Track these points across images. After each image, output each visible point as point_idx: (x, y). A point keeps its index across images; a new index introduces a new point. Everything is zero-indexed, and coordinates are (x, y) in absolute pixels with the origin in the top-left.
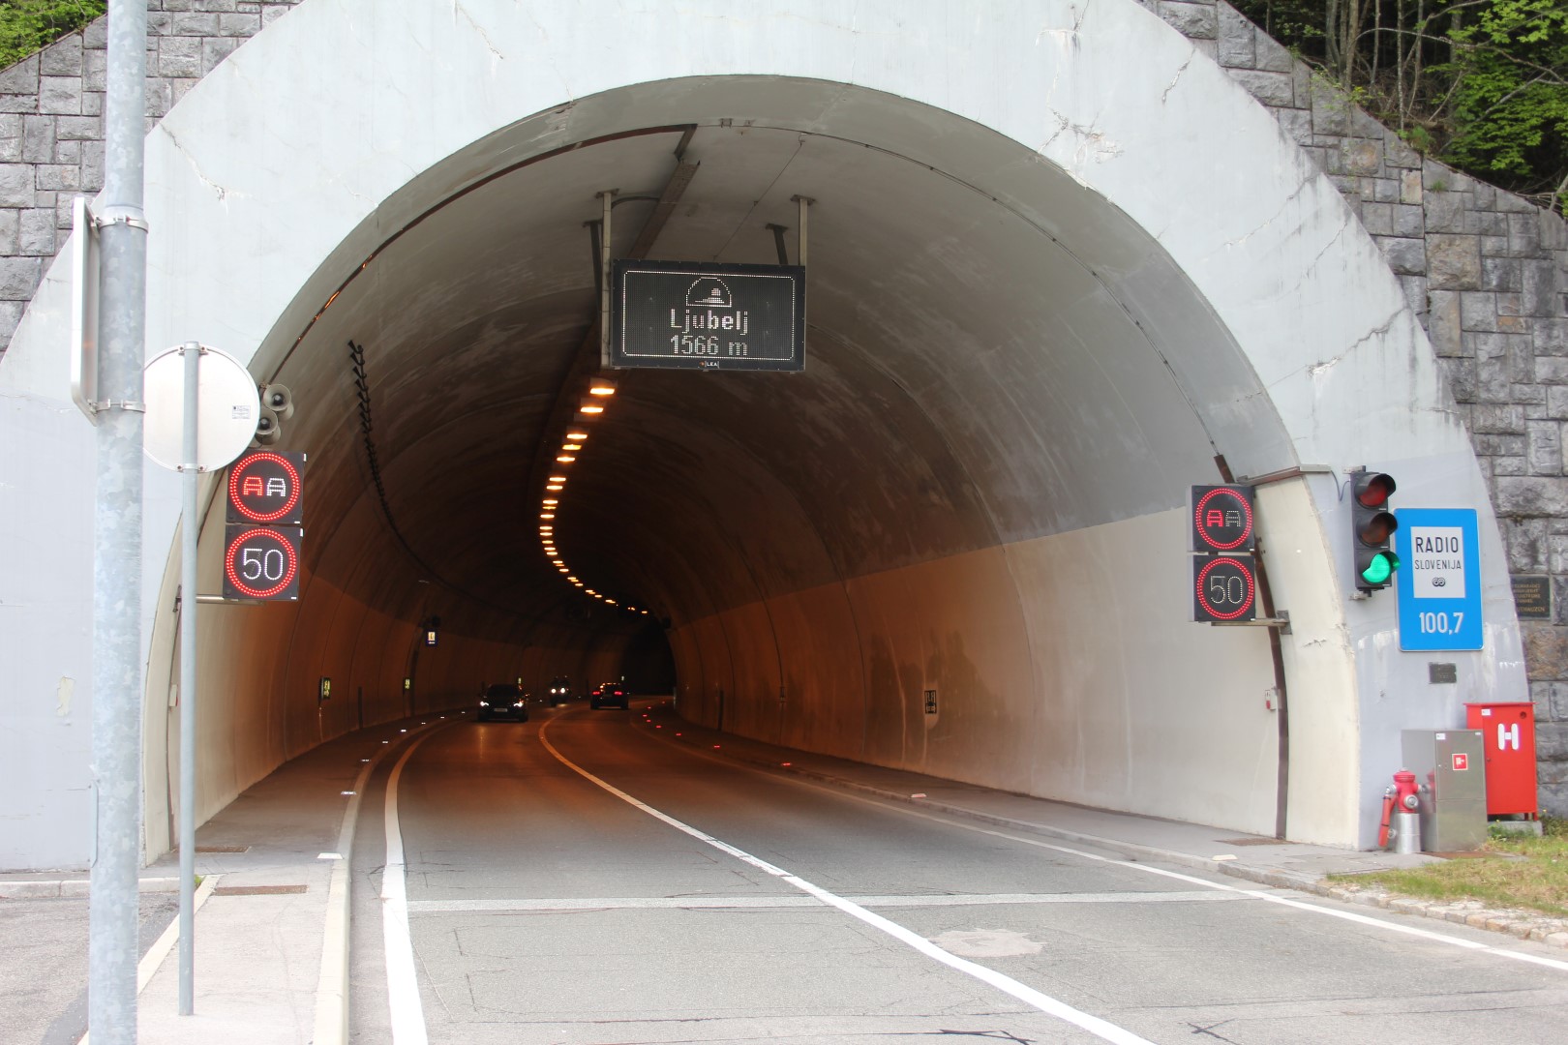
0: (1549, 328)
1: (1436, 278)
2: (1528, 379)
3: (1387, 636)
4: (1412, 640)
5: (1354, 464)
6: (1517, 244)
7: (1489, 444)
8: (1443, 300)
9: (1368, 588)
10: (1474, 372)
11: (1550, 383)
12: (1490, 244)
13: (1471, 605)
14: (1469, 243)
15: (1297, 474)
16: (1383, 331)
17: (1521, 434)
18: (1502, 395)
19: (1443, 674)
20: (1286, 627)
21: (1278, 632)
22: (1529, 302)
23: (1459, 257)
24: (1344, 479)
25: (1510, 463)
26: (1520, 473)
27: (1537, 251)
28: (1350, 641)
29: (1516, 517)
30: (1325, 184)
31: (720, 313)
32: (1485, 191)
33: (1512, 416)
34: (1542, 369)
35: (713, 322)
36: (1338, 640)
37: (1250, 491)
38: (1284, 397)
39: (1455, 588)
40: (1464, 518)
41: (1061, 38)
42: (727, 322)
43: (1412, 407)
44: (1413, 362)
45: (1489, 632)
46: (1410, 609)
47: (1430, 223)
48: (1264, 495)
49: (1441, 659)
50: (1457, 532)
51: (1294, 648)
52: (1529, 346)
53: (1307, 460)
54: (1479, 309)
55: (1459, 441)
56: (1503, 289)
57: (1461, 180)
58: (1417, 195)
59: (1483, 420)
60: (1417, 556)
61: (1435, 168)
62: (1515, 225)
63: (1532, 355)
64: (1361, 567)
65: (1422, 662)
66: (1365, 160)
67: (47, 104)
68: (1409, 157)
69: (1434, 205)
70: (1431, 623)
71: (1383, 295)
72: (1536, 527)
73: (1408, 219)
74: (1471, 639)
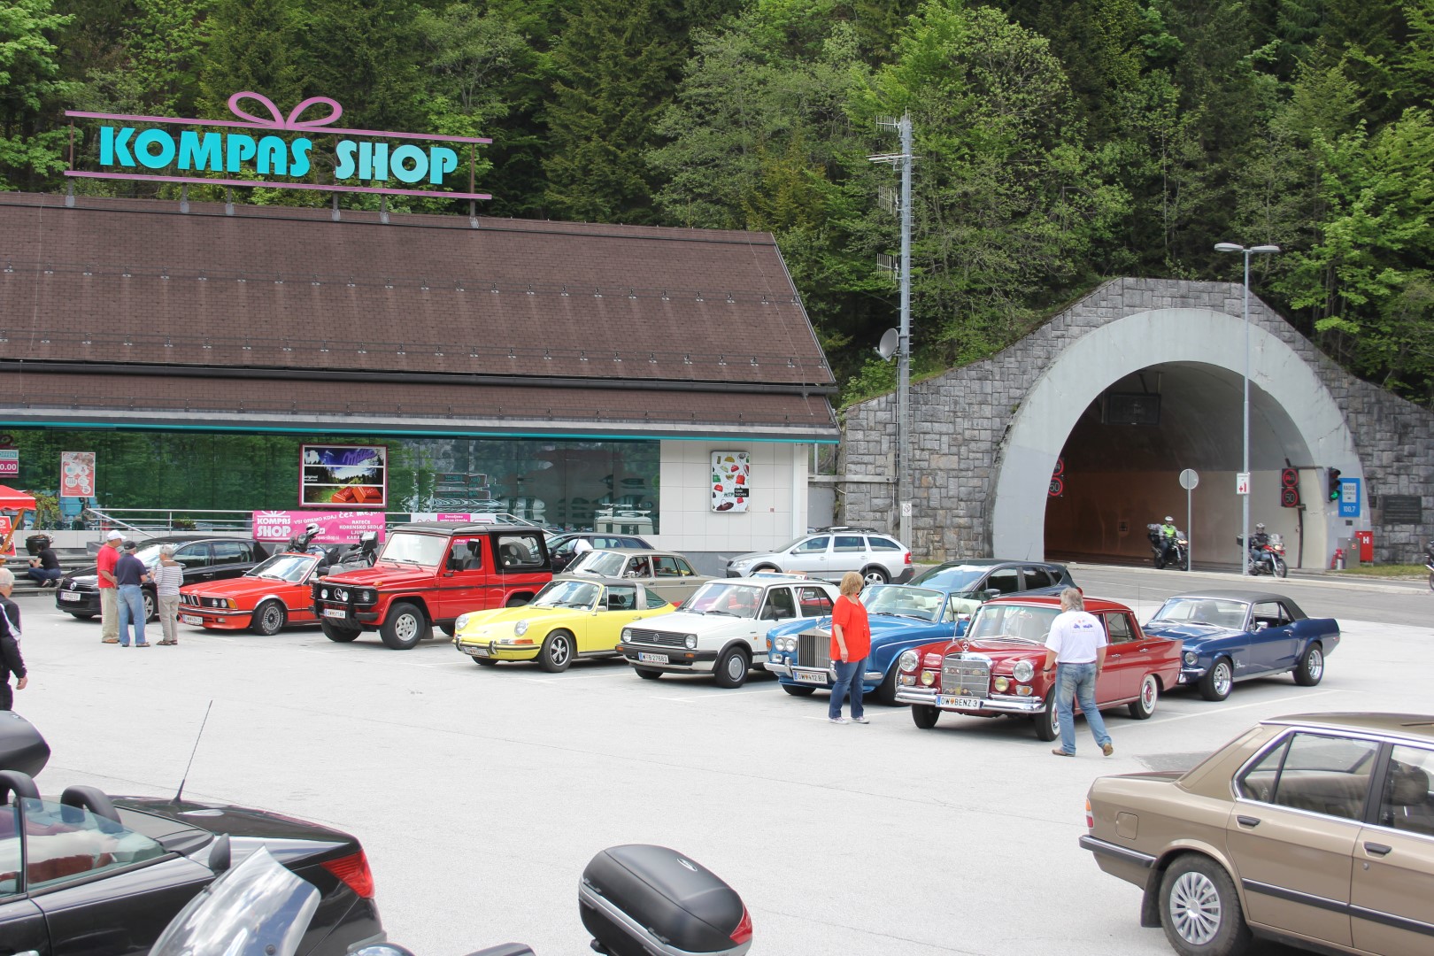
0: (1381, 424)
1: (1351, 410)
2: (1374, 439)
3: (1335, 513)
4: (1342, 514)
5: (1329, 466)
6: (1373, 400)
7: (1364, 457)
8: (1352, 416)
9: (1331, 500)
10: (1359, 437)
11: (1380, 440)
12: (1366, 400)
13: (1357, 505)
14: (1360, 400)
15: (1314, 468)
16: (1338, 429)
17: (1371, 455)
18: (1367, 444)
19: (1349, 523)
20: (1304, 509)
21: (1302, 510)
22: (1375, 417)
23: (1357, 404)
24: (1326, 470)
25: (1368, 463)
26: (1371, 466)
27: (1379, 402)
28: (1325, 514)
29: (1368, 479)
30: (1324, 388)
31: (1137, 408)
32: (1365, 384)
33: (1369, 450)
34: (1378, 436)
35: (1135, 411)
36: (1322, 513)
37: (1297, 469)
38: (1311, 447)
39: (1354, 500)
40: (1356, 481)
41: (1259, 349)
42: (1139, 411)
43: (1344, 450)
44: (1345, 437)
45: (1362, 512)
46: (1342, 505)
47: (1350, 394)
48: (1302, 472)
49: (1349, 519)
50: (1354, 484)
51: (1306, 515)
52: (1375, 430)
53: (1317, 464)
54: (1362, 419)
55: (1356, 459)
56: (1368, 413)
57: (1359, 381)
58: (1346, 385)
59: (1361, 451)
60: (1344, 491)
61: (1352, 378)
62: (1373, 394)
63: (1376, 431)
64: (1331, 494)
65: (1344, 519)
66: (1333, 376)
67: (1007, 365)
68: (1345, 375)
69: (1351, 388)
70: (1347, 509)
71: (1337, 418)
72: (1374, 481)
73: (1344, 393)
74: (1357, 514)
